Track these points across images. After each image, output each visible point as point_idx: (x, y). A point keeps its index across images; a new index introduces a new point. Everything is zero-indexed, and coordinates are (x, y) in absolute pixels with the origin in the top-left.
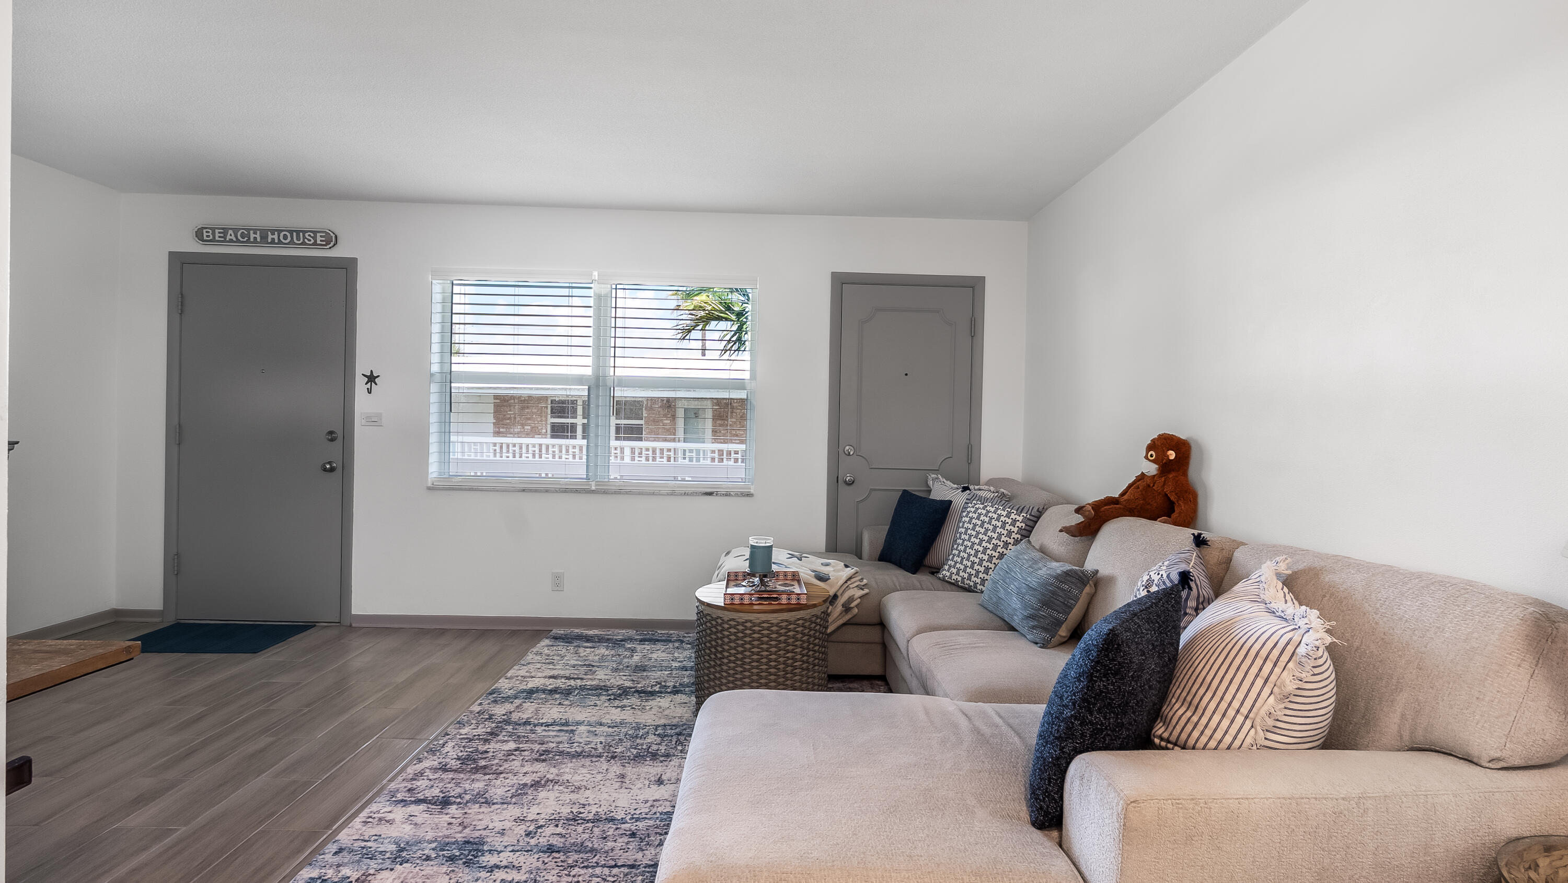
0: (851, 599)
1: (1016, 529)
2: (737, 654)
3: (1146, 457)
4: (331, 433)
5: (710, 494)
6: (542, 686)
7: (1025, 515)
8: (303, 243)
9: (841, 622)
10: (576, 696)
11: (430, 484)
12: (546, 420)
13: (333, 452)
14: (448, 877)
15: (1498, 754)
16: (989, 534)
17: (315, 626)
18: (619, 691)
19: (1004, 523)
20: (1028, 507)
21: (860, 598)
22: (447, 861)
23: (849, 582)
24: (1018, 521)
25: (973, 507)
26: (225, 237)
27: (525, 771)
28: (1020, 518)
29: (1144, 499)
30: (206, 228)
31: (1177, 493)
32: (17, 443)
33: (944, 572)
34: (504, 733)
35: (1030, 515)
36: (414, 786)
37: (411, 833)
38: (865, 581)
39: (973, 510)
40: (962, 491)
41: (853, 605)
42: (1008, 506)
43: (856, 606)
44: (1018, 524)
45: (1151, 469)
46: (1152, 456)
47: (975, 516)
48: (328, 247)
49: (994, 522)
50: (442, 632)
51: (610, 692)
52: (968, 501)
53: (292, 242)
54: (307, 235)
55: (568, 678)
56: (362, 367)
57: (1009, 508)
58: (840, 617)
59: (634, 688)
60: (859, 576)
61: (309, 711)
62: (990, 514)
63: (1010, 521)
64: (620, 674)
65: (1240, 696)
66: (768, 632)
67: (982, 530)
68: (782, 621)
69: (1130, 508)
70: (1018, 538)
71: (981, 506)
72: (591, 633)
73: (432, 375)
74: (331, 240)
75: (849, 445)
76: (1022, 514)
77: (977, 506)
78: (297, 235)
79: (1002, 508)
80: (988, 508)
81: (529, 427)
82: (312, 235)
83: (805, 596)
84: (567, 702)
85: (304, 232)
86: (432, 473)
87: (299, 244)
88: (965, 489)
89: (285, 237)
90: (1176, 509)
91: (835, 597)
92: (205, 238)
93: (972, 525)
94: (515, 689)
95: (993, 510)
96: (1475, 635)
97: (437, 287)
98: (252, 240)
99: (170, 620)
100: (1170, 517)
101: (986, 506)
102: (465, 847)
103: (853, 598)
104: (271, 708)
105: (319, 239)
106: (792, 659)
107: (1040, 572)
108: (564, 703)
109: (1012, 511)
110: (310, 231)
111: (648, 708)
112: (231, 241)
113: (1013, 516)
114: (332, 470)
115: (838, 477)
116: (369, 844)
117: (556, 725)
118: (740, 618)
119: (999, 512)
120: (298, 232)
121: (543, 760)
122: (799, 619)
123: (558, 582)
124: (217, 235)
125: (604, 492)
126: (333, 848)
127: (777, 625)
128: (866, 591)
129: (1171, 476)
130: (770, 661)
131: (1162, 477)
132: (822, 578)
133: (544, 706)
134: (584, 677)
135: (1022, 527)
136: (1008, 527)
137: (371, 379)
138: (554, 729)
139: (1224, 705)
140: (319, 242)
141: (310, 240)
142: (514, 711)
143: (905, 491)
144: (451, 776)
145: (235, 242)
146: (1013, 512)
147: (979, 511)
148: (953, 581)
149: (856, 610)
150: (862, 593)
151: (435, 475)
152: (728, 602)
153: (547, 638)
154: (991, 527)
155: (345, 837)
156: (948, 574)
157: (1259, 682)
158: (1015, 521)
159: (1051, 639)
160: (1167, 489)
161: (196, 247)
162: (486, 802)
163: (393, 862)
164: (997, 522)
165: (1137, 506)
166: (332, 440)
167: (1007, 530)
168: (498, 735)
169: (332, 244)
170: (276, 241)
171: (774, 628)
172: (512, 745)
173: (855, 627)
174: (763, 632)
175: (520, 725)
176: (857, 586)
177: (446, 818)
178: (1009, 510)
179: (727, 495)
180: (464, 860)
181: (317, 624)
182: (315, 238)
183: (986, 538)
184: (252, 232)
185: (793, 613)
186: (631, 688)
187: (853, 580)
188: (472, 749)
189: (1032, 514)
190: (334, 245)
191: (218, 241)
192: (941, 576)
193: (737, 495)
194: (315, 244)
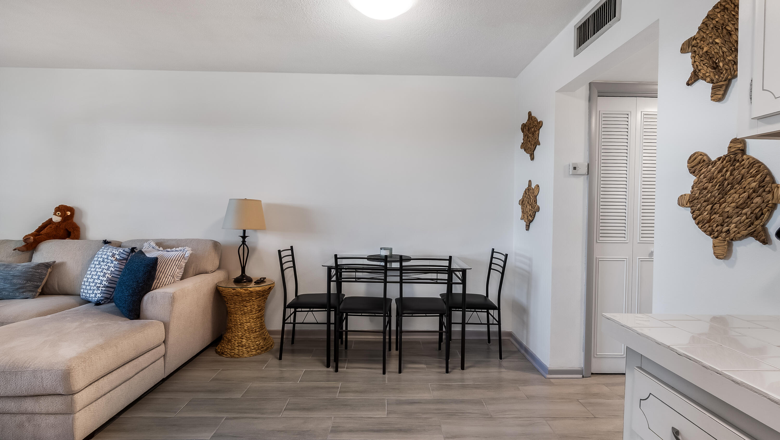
15: (211, 270)
46: (58, 214)
65: (170, 271)
69: (49, 236)
96: (205, 248)
129: (69, 222)
131: (64, 222)
139: (166, 275)
157: (175, 266)
159: (36, 294)
165: (52, 235)
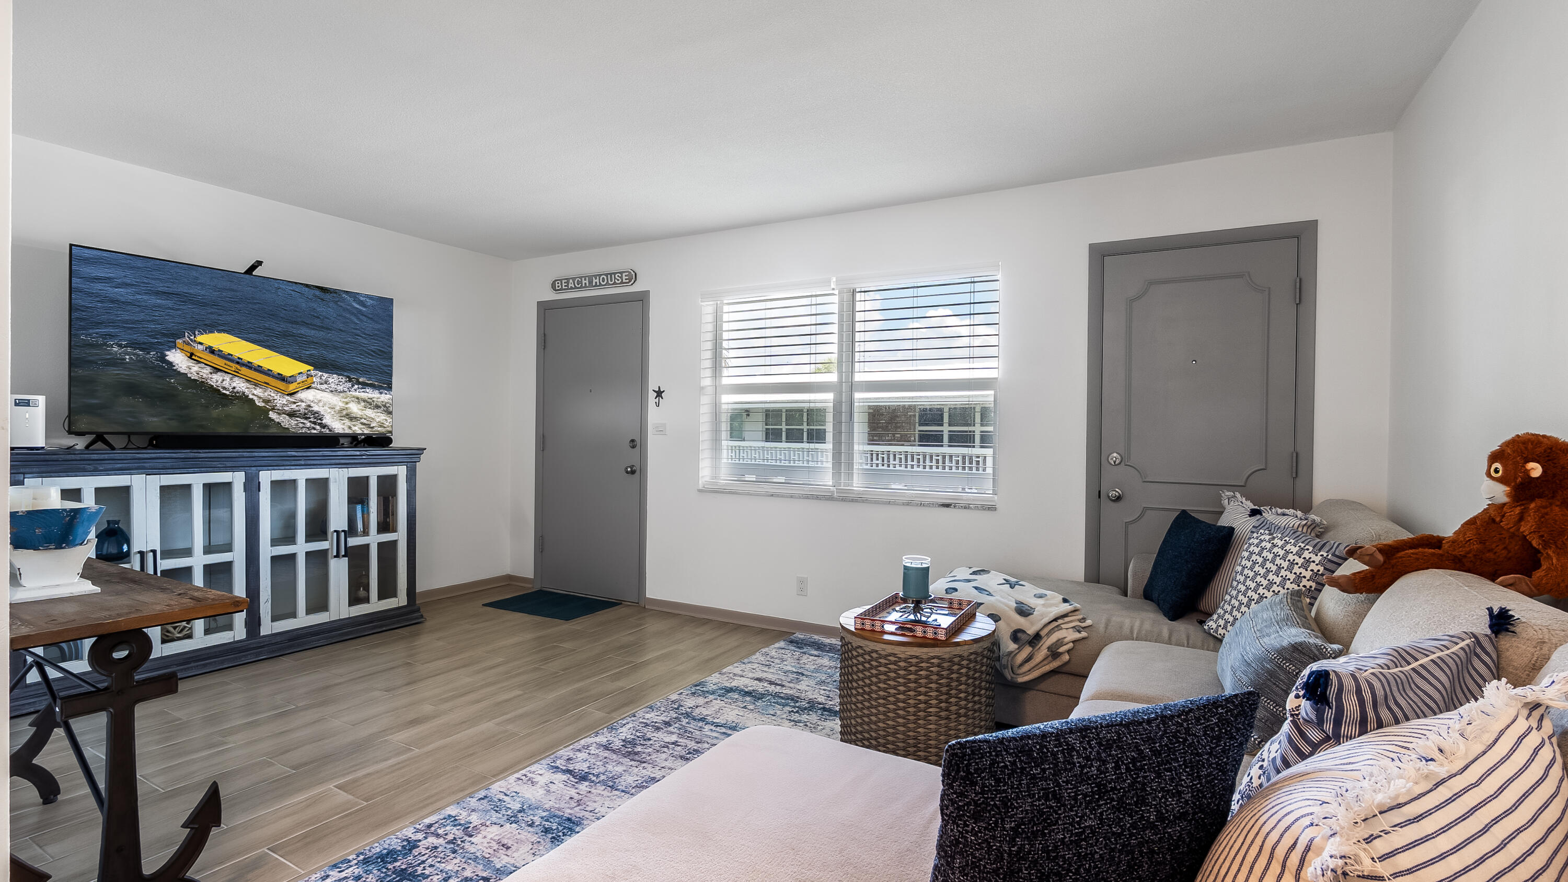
0: (1060, 642)
1: (1308, 574)
2: (865, 686)
3: (1488, 474)
4: (633, 441)
5: (947, 506)
6: (742, 687)
7: (1325, 554)
8: (615, 283)
9: (1047, 668)
10: (765, 702)
11: (701, 487)
12: (915, 428)
13: (632, 457)
14: (531, 846)
16: (1271, 577)
17: (621, 604)
18: (806, 705)
19: (1292, 563)
20: (1332, 542)
21: (1073, 642)
22: (542, 831)
23: (1060, 621)
24: (1314, 562)
25: (1257, 538)
26: (567, 286)
27: (663, 766)
28: (1317, 559)
29: (1482, 542)
30: (557, 280)
31: (1542, 536)
32: (425, 449)
33: (1211, 623)
34: (677, 725)
35: (1334, 555)
36: (574, 757)
37: (539, 798)
38: (1089, 622)
39: (1256, 541)
40: (1250, 516)
41: (1061, 650)
42: (1304, 539)
43: (1069, 651)
44: (1313, 566)
45: (1500, 493)
46: (1496, 471)
47: (1257, 550)
48: (630, 284)
49: (1278, 561)
50: (705, 622)
51: (797, 705)
52: (1254, 530)
53: (607, 284)
54: (616, 275)
55: (771, 683)
56: (653, 385)
57: (1302, 543)
58: (1045, 662)
59: (823, 704)
60: (1080, 615)
61: (563, 674)
62: (1275, 550)
63: (1300, 561)
64: (822, 688)
66: (896, 667)
67: (1262, 571)
68: (912, 657)
69: (1455, 556)
70: (1311, 587)
71: (1267, 537)
72: (827, 641)
73: (703, 388)
74: (633, 277)
75: (1116, 453)
76: (1321, 553)
77: (1262, 537)
78: (611, 277)
79: (1293, 541)
80: (1275, 541)
81: (899, 436)
82: (620, 275)
83: (944, 631)
84: (751, 707)
85: (615, 274)
86: (702, 477)
87: (612, 284)
88: (1254, 513)
89: (603, 281)
90: (1543, 563)
91: (1037, 637)
92: (557, 288)
93: (1251, 562)
94: (719, 685)
95: (1280, 543)
97: (708, 308)
98: (583, 285)
99: (537, 587)
100: (1530, 576)
101: (1274, 538)
102: (564, 823)
103: (1062, 642)
104: (542, 667)
105: (624, 278)
106: (925, 703)
107: (1266, 640)
108: (748, 707)
109: (1307, 547)
110: (618, 273)
111: (820, 728)
112: (572, 288)
113: (1306, 554)
114: (633, 472)
115: (1100, 492)
116: (506, 798)
117: (725, 727)
118: (867, 646)
119: (1288, 547)
120: (611, 274)
121: (687, 759)
122: (933, 658)
123: (802, 586)
124: (564, 284)
125: (842, 499)
126: (482, 794)
127: (905, 660)
128: (1084, 634)
129: (1532, 505)
130: (898, 700)
131: (1516, 507)
132: (1023, 611)
133: (730, 706)
134: (787, 684)
135: (1319, 571)
136: (1296, 569)
137: (659, 393)
138: (720, 731)
140: (624, 281)
141: (618, 280)
142: (700, 706)
143: (1184, 512)
144: (606, 755)
145: (574, 289)
146: (1308, 549)
147: (1263, 544)
148: (1219, 637)
149: (1066, 657)
150: (1077, 636)
151: (707, 479)
152: (859, 627)
153: (784, 641)
154: (1274, 568)
155: (496, 788)
156: (1214, 626)
158: (1308, 561)
160: (1525, 528)
161: (551, 296)
162: (612, 787)
163: (508, 819)
164: (1282, 561)
165: (1468, 553)
166: (633, 447)
167: (1295, 573)
168: (670, 725)
169: (633, 281)
170: (598, 284)
171: (902, 664)
172: (674, 738)
173: (1071, 677)
174: (889, 666)
175: (695, 720)
176: (1074, 627)
177: (573, 792)
178: (1303, 545)
179: (967, 507)
180: (554, 835)
181: (623, 602)
182: (621, 277)
183: (1265, 583)
184: (583, 279)
185: (925, 650)
186: (820, 704)
187: (1067, 619)
188: (641, 734)
189: (1337, 553)
190: (635, 281)
191: (565, 289)
192: (1206, 627)
193: (977, 508)
194: (622, 283)
